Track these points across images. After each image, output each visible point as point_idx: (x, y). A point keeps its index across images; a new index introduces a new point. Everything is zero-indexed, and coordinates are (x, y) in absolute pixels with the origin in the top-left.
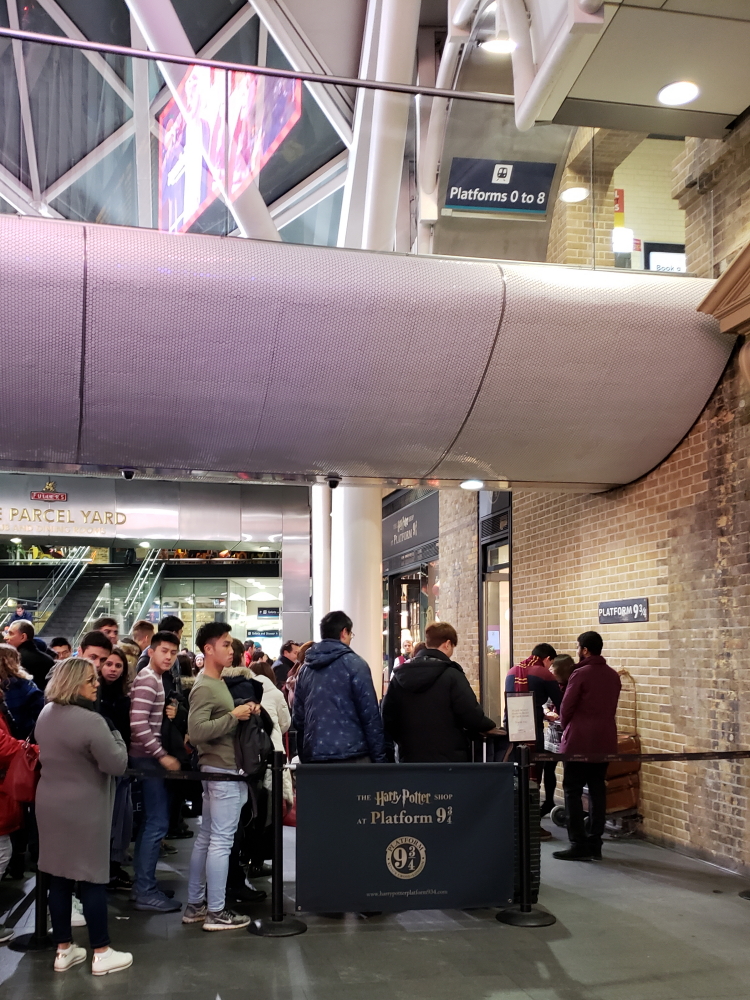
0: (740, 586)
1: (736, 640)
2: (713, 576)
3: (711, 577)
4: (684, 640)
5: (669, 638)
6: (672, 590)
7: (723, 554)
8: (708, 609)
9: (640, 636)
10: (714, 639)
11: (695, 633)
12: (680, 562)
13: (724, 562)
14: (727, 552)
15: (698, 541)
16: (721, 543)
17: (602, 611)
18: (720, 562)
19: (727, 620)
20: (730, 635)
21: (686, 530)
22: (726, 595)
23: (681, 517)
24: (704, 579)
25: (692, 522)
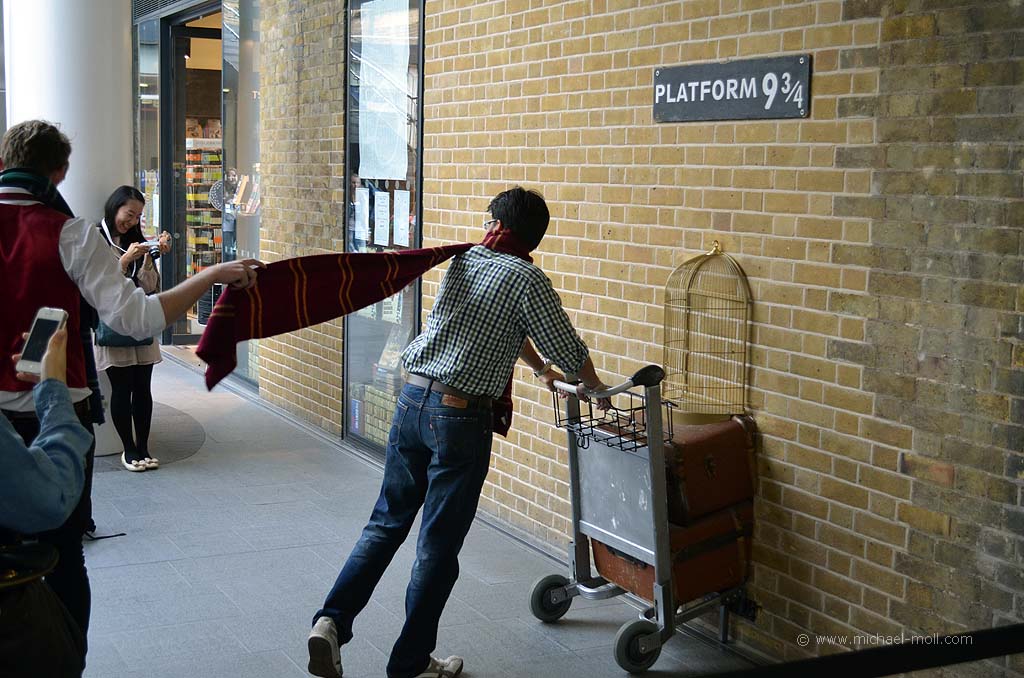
4: (928, 171)
5: (874, 163)
6: (895, 33)
9: (777, 156)
11: (971, 152)
17: (662, 90)
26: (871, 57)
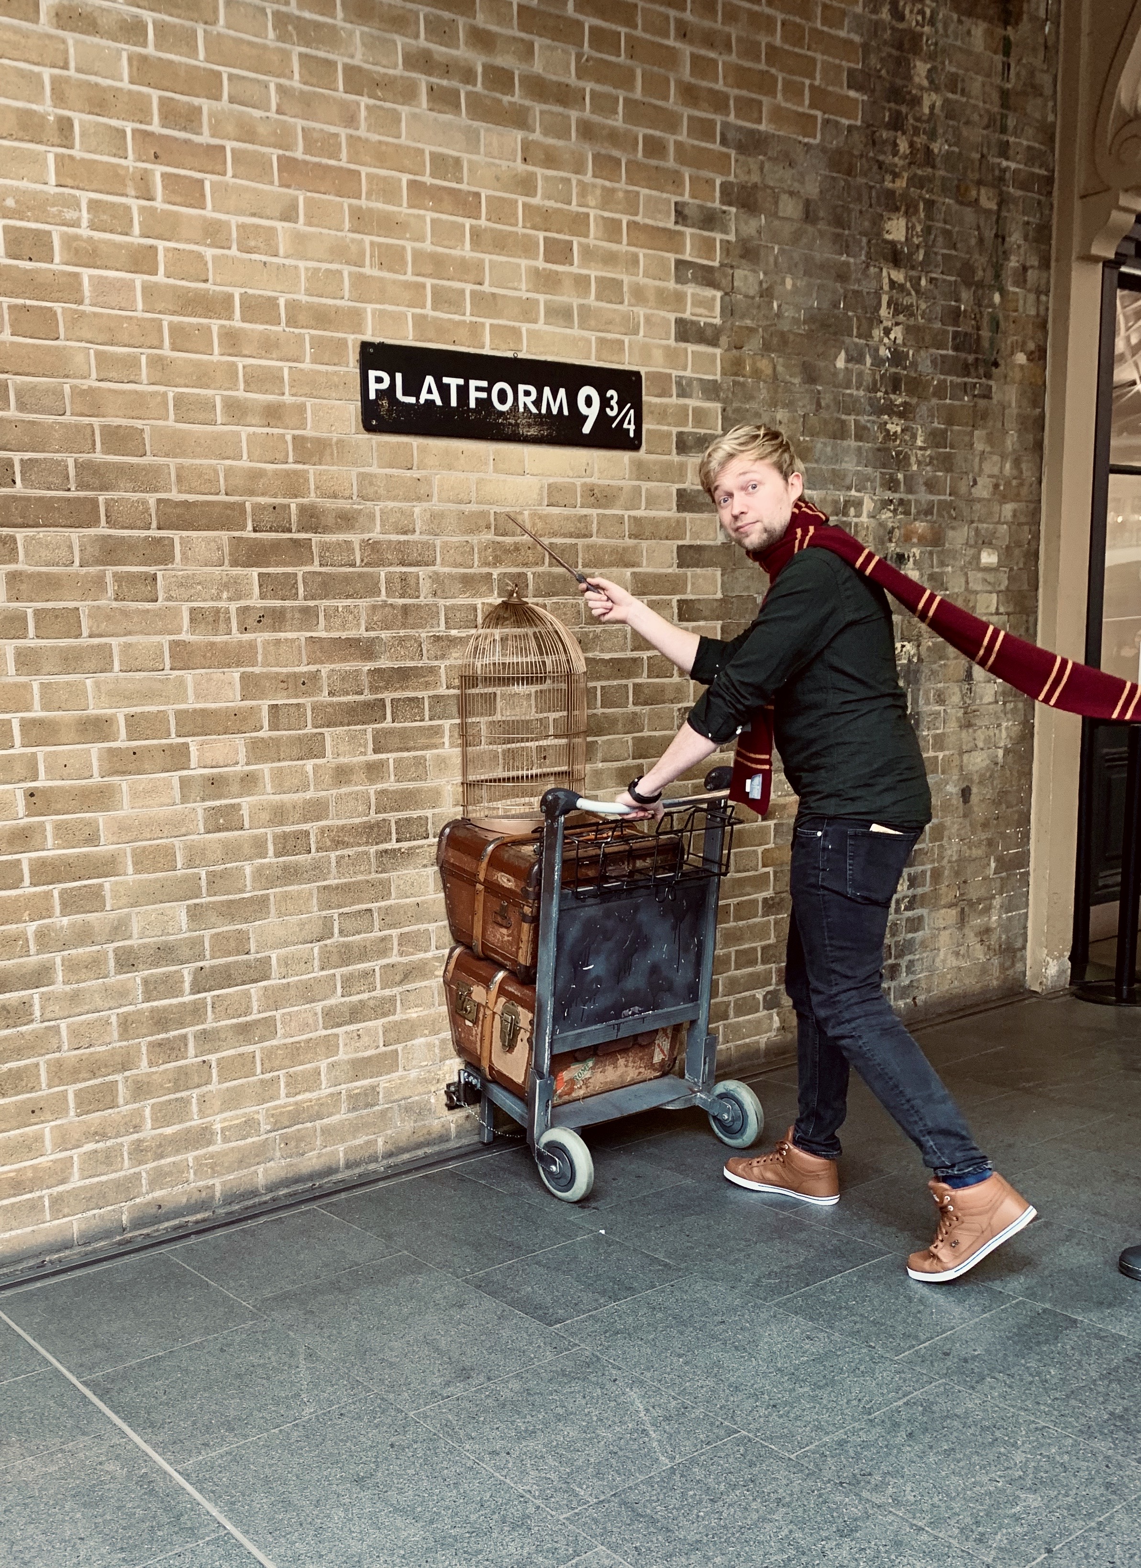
0: (934, 401)
1: (921, 526)
2: (868, 360)
3: (860, 360)
6: (734, 367)
7: (897, 312)
8: (852, 443)
10: (864, 519)
12: (767, 293)
13: (897, 333)
14: (908, 311)
15: (824, 253)
16: (892, 283)
18: (887, 331)
19: (900, 476)
20: (907, 513)
21: (790, 208)
22: (901, 415)
23: (770, 159)
24: (840, 363)
25: (812, 189)
26: (711, 390)
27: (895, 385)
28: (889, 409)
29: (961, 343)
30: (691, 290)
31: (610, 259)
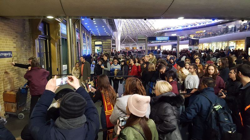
0: (28, 51)
6: (17, 50)
9: (10, 61)
13: (26, 46)
14: (26, 44)
15: (21, 40)
16: (25, 42)
26: (16, 52)
27: (26, 50)
28: (26, 52)
29: (29, 46)
30: (14, 44)
31: (10, 42)
